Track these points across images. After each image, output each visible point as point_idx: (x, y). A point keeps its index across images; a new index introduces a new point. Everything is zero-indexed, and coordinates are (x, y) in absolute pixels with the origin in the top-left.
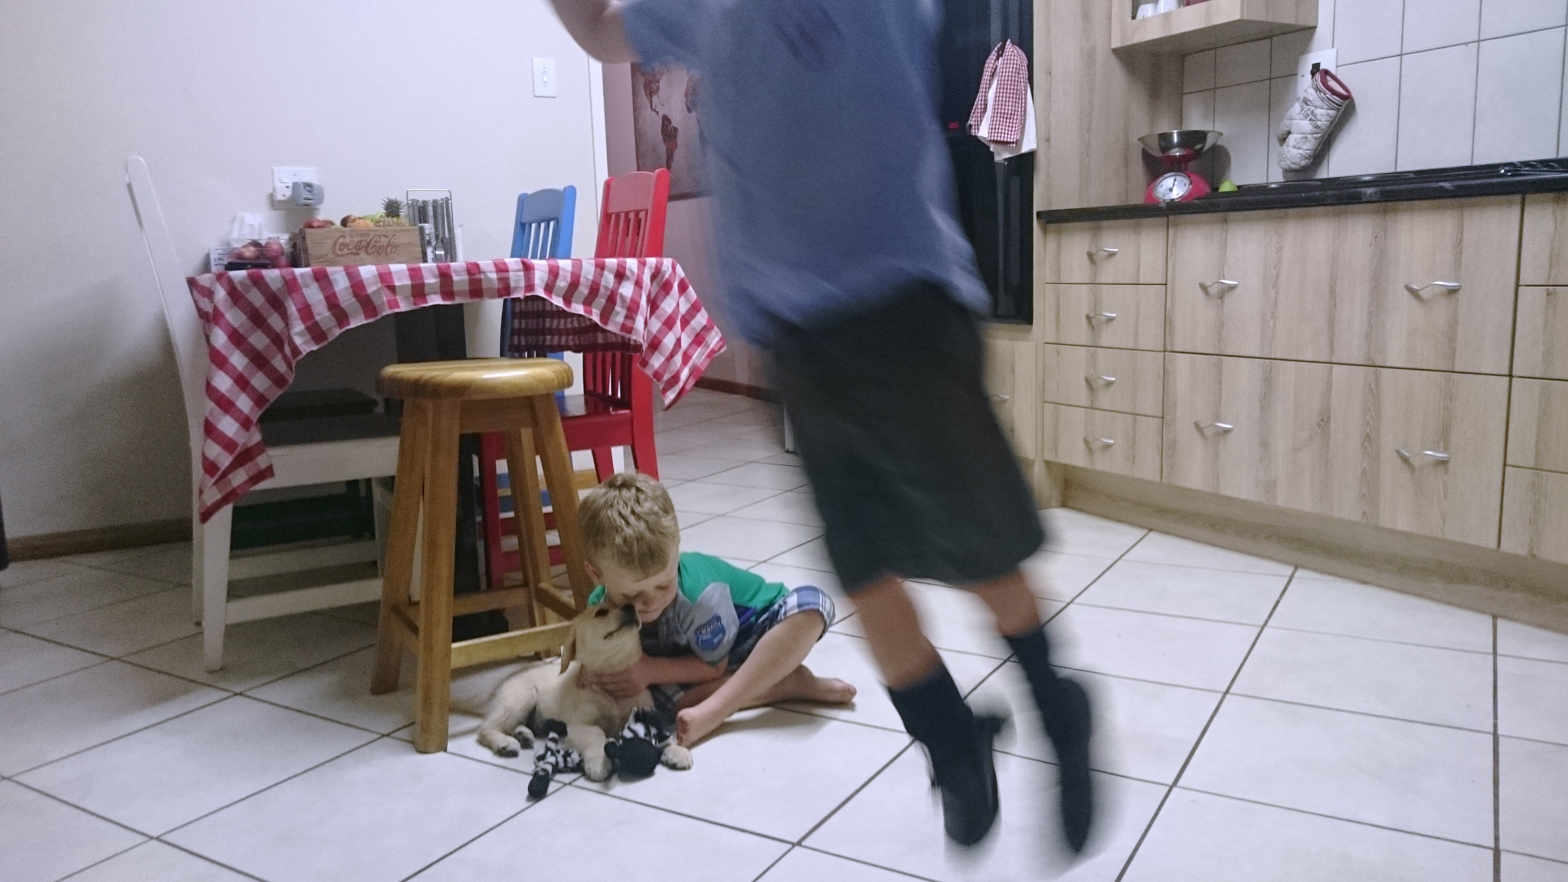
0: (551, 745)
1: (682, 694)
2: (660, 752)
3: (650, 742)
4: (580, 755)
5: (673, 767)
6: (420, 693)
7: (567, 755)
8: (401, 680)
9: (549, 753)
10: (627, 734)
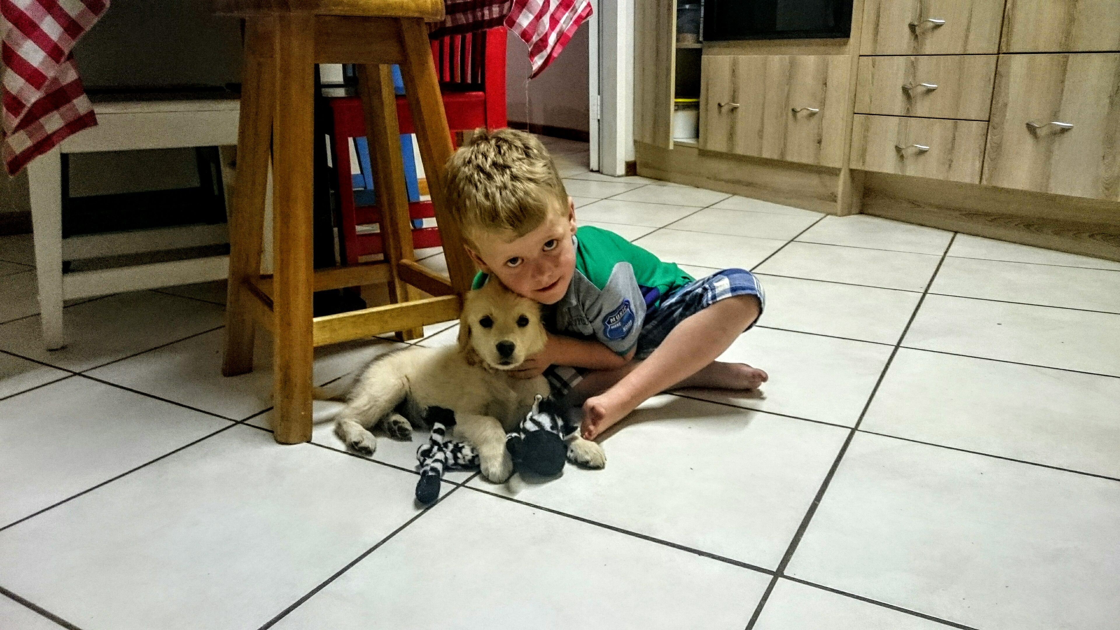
0: (438, 437)
1: (580, 379)
2: (566, 446)
3: (558, 436)
4: (473, 450)
5: (585, 465)
6: (277, 375)
7: (457, 449)
8: (255, 361)
9: (436, 448)
10: (530, 426)
